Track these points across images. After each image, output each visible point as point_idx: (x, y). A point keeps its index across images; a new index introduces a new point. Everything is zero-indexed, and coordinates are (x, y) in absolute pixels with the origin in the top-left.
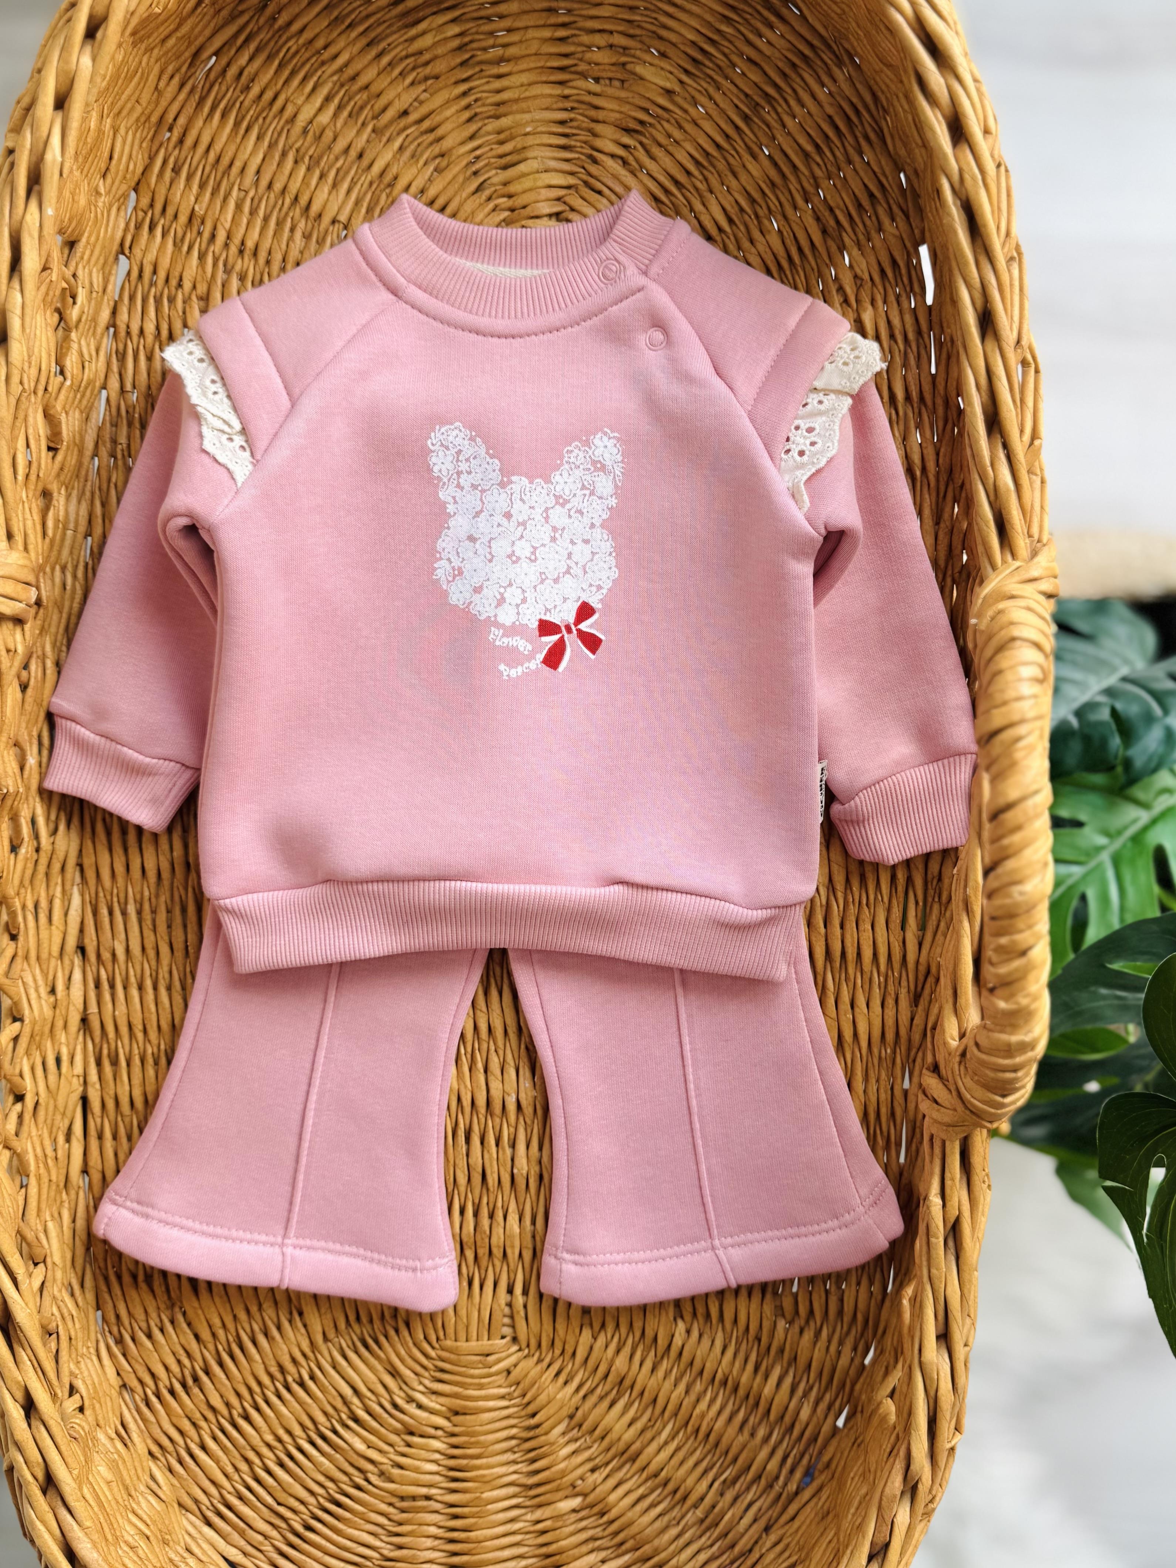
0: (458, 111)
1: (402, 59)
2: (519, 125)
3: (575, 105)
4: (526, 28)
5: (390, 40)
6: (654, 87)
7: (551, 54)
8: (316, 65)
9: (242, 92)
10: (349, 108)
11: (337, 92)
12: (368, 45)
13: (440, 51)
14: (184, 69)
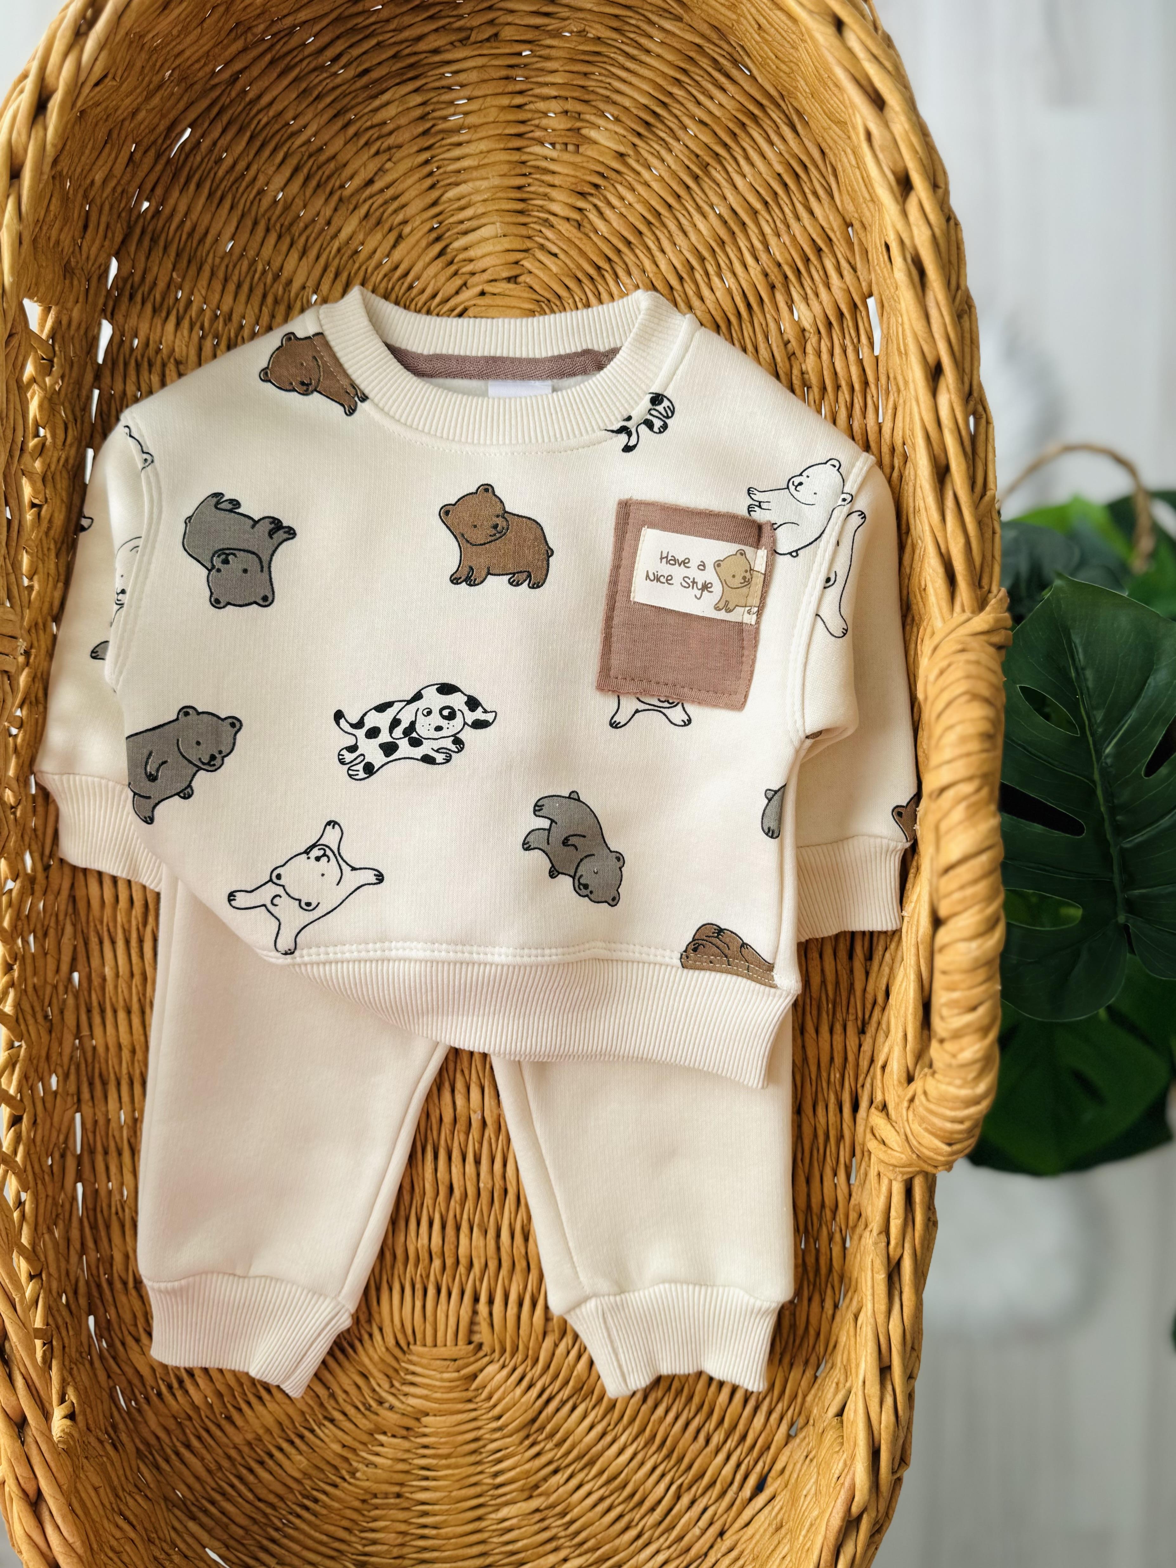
0: (421, 179)
1: (367, 129)
2: (477, 191)
3: (532, 170)
4: (485, 96)
5: (356, 110)
6: (607, 150)
7: (509, 122)
8: (285, 136)
9: (216, 163)
10: (317, 178)
11: (306, 162)
12: (335, 116)
13: (403, 121)
14: (160, 141)
